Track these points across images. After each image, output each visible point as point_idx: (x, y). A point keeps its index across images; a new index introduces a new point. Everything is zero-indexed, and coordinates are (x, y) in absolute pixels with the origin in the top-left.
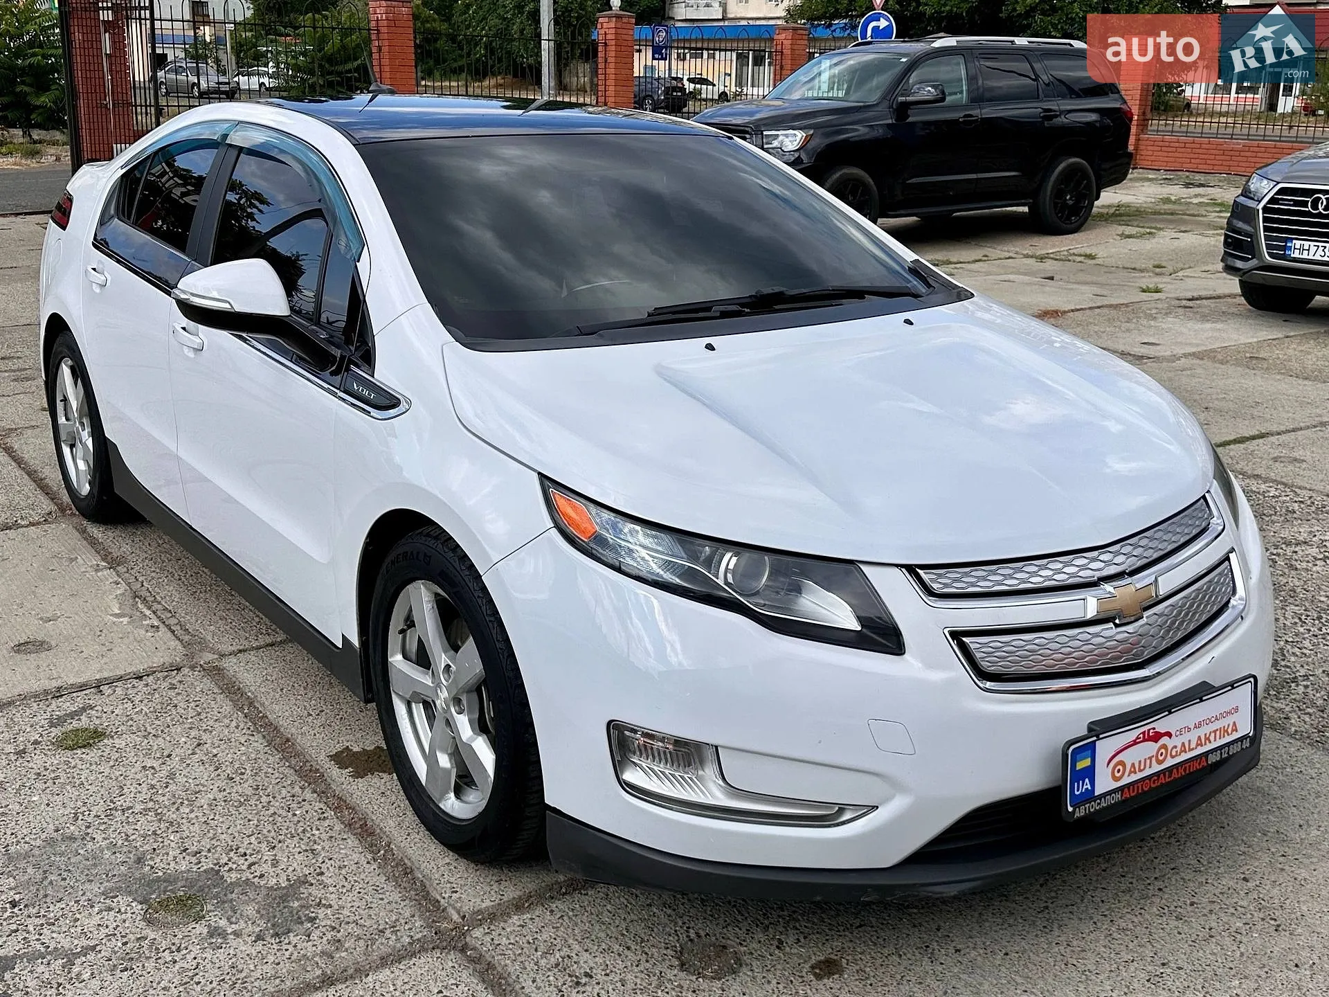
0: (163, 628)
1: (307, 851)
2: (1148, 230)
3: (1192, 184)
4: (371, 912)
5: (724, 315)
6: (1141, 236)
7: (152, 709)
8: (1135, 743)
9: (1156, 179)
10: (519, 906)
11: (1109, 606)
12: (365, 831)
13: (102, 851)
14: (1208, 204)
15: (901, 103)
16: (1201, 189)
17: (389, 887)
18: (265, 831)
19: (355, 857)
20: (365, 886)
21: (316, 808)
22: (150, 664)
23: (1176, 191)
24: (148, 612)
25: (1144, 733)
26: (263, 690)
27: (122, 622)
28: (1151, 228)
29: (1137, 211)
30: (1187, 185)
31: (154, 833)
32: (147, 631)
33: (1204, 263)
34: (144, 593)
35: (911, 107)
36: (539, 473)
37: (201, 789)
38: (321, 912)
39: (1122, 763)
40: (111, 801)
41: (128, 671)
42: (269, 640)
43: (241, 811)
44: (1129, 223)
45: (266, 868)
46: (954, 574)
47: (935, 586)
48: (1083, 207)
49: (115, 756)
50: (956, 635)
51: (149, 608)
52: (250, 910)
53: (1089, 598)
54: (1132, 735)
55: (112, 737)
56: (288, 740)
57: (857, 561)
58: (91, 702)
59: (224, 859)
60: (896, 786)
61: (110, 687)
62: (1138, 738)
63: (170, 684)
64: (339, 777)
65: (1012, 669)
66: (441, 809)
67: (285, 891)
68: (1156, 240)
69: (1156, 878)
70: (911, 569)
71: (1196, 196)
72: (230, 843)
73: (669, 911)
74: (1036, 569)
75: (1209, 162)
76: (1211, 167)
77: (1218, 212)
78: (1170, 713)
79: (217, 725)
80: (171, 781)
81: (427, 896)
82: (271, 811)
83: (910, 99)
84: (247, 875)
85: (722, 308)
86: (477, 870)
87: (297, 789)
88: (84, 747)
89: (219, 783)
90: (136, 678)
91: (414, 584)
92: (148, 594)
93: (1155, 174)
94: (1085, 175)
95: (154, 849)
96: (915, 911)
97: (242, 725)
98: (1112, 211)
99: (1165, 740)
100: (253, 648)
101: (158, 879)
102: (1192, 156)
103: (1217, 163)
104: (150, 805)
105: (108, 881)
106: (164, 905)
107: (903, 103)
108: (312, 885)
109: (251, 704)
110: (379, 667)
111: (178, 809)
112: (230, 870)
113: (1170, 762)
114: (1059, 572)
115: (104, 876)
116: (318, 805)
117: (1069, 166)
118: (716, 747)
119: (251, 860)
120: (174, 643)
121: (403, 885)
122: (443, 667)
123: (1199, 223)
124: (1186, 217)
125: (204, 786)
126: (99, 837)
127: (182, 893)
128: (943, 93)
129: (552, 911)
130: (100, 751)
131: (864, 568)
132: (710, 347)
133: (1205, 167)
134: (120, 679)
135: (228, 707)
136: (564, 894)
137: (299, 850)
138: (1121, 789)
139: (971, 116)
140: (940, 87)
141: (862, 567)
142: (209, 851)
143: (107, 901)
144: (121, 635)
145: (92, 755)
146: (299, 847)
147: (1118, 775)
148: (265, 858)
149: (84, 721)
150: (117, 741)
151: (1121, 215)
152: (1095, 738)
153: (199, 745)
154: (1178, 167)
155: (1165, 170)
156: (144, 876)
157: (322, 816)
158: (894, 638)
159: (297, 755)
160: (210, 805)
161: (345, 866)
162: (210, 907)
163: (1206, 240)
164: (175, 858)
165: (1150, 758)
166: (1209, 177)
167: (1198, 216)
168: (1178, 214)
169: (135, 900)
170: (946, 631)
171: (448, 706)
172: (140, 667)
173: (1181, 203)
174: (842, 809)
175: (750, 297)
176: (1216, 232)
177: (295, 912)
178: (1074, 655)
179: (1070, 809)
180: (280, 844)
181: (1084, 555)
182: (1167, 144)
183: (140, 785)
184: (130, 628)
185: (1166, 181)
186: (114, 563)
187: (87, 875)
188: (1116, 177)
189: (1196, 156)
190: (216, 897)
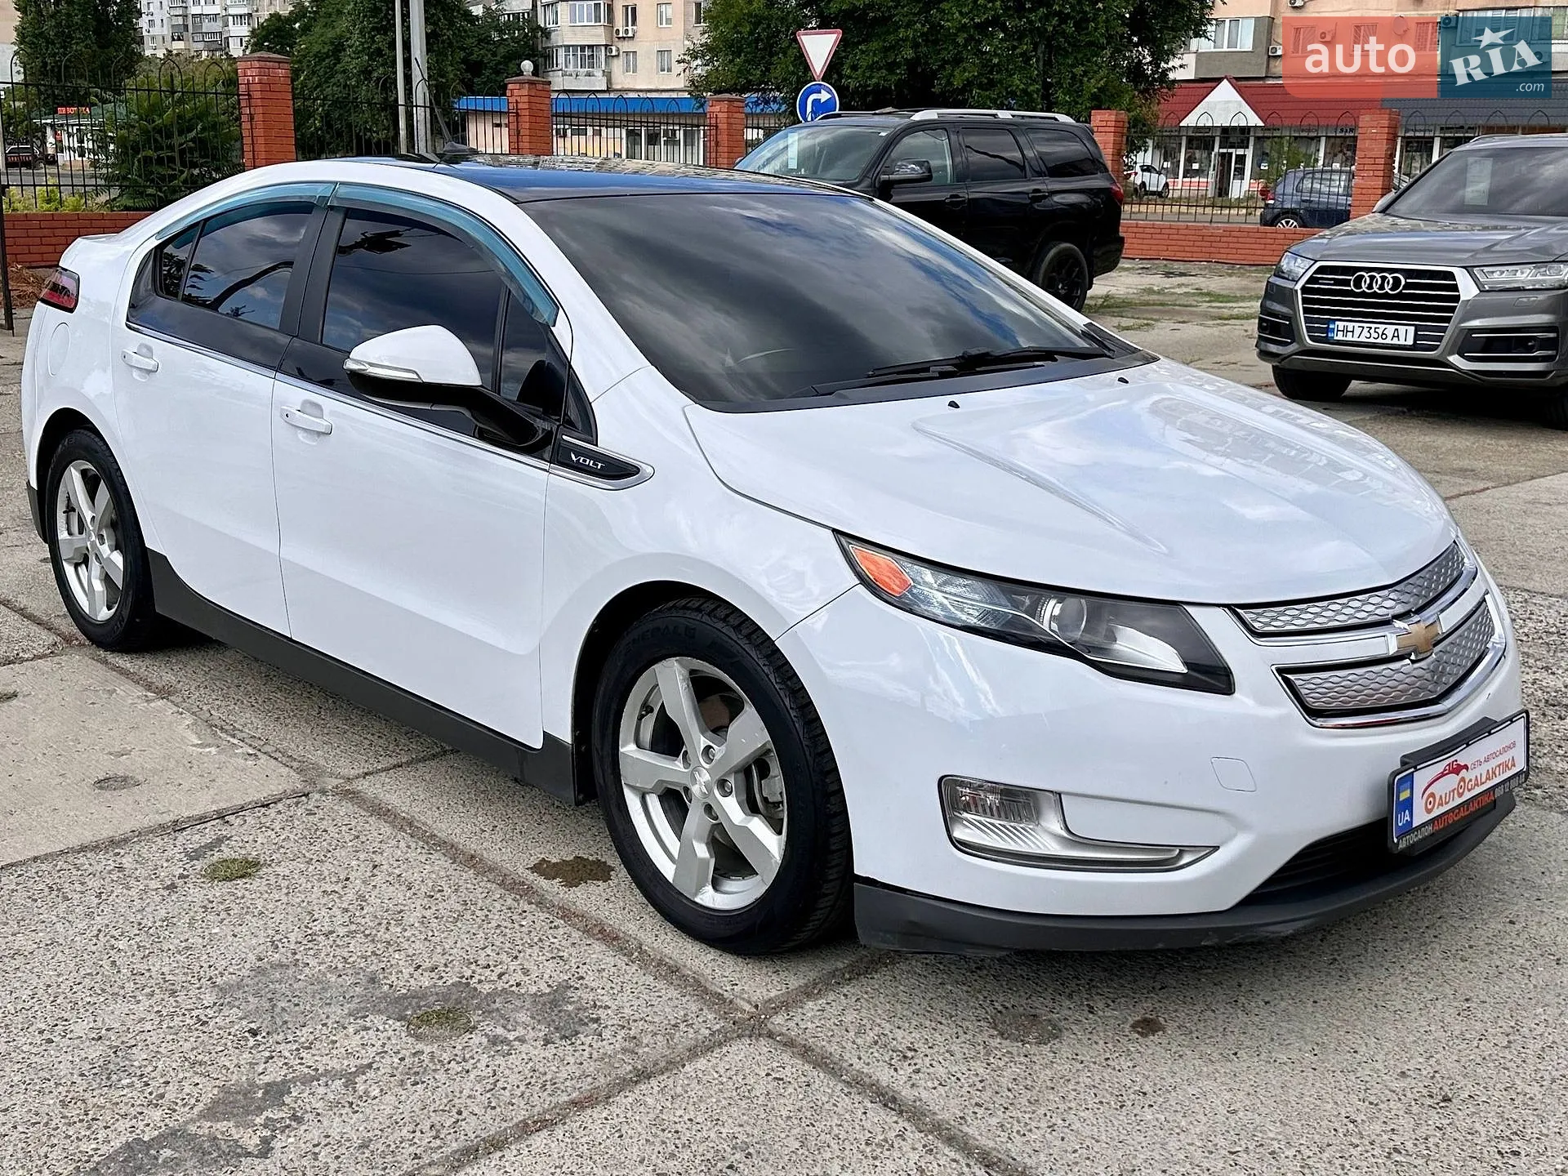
0: (264, 758)
1: (552, 958)
2: (1146, 322)
3: (1172, 273)
4: (655, 1009)
5: (944, 375)
6: (1139, 328)
7: (299, 835)
8: (1443, 775)
9: (1133, 268)
10: (808, 993)
11: (1407, 643)
12: (609, 937)
13: (324, 975)
14: (1194, 294)
15: (884, 181)
16: (1183, 278)
17: (661, 984)
18: (498, 943)
19: (612, 961)
20: (636, 986)
21: (542, 918)
22: (270, 793)
23: (1157, 281)
24: (235, 741)
25: (1449, 765)
26: (417, 810)
27: (210, 752)
28: (1148, 319)
29: (1124, 302)
30: (1168, 275)
31: (373, 953)
32: (246, 759)
33: (1212, 354)
34: (218, 722)
35: (896, 186)
36: (834, 530)
37: (402, 907)
38: (602, 1013)
39: (1432, 795)
40: (307, 927)
41: (248, 800)
42: (394, 761)
43: (460, 926)
44: (1124, 314)
45: (519, 977)
46: (1271, 612)
47: (1257, 625)
48: (1076, 297)
49: (284, 884)
50: (1282, 671)
51: (234, 736)
52: (523, 1017)
53: (1389, 635)
54: (1439, 768)
55: (270, 865)
56: (473, 857)
57: (1182, 602)
58: (224, 833)
59: (468, 973)
60: (1238, 824)
61: (237, 817)
62: (1445, 770)
63: (307, 810)
64: (552, 888)
65: (1334, 704)
66: (697, 903)
67: (552, 997)
68: (1156, 331)
69: (1427, 927)
70: (1231, 608)
71: (1179, 286)
72: (466, 957)
73: (965, 988)
74: (1339, 607)
75: (1187, 249)
76: (1189, 255)
77: (1209, 302)
78: (1468, 745)
79: (384, 846)
80: (364, 904)
81: (706, 991)
82: (494, 924)
83: (892, 177)
84: (500, 985)
85: (939, 369)
86: (747, 964)
87: (510, 902)
88: (242, 877)
89: (419, 902)
90: (263, 806)
91: (664, 663)
92: (223, 723)
93: (1130, 263)
94: (1078, 263)
95: (383, 969)
96: (1210, 971)
97: (413, 846)
98: (1100, 301)
99: (1463, 773)
100: (383, 770)
101: (404, 997)
102: (1169, 242)
103: (1195, 249)
104: (353, 927)
105: (348, 1003)
106: (424, 1019)
107: (885, 182)
108: (577, 989)
109: (411, 824)
110: (608, 760)
111: (387, 929)
112: (480, 982)
113: (1467, 795)
114: (1359, 610)
115: (341, 998)
116: (543, 916)
117: (1059, 253)
118: (1060, 794)
119: (498, 970)
120: (285, 771)
121: (675, 982)
122: (702, 748)
123: (1191, 313)
124: (1177, 307)
125: (405, 905)
126: (312, 962)
127: (439, 1008)
128: (929, 170)
129: (845, 995)
130: (264, 880)
131: (1190, 609)
132: (953, 405)
133: (1183, 254)
134: (242, 808)
135: (387, 829)
136: (849, 980)
137: (544, 958)
138: (1432, 821)
139: (957, 196)
140: (926, 164)
141: (1188, 608)
142: (446, 965)
143: (358, 1021)
144: (217, 766)
145: (256, 884)
146: (543, 955)
147: (1430, 807)
148: (512, 968)
149: (227, 853)
150: (277, 869)
151: (1109, 307)
152: (1413, 770)
153: (375, 867)
154: (1153, 255)
155: (1141, 259)
156: (385, 996)
157: (553, 925)
158: (1225, 678)
159: (491, 870)
160: (423, 923)
161: (604, 970)
162: (476, 1018)
163: (1209, 331)
164: (411, 976)
165: (1453, 791)
166: (1188, 265)
167: (1191, 306)
168: (1167, 305)
169: (389, 1018)
170: (1273, 668)
171: (710, 791)
172: (261, 796)
173: (1165, 293)
174: (1183, 850)
175: (957, 358)
176: (1215, 322)
177: (573, 1015)
178: (1381, 691)
179: (1395, 840)
180: (522, 954)
181: (1357, 597)
182: (1141, 230)
183: (330, 909)
184: (223, 758)
185: (1144, 271)
186: (164, 693)
187: (321, 999)
188: (1109, 264)
189: (1174, 242)
190: (478, 1007)
